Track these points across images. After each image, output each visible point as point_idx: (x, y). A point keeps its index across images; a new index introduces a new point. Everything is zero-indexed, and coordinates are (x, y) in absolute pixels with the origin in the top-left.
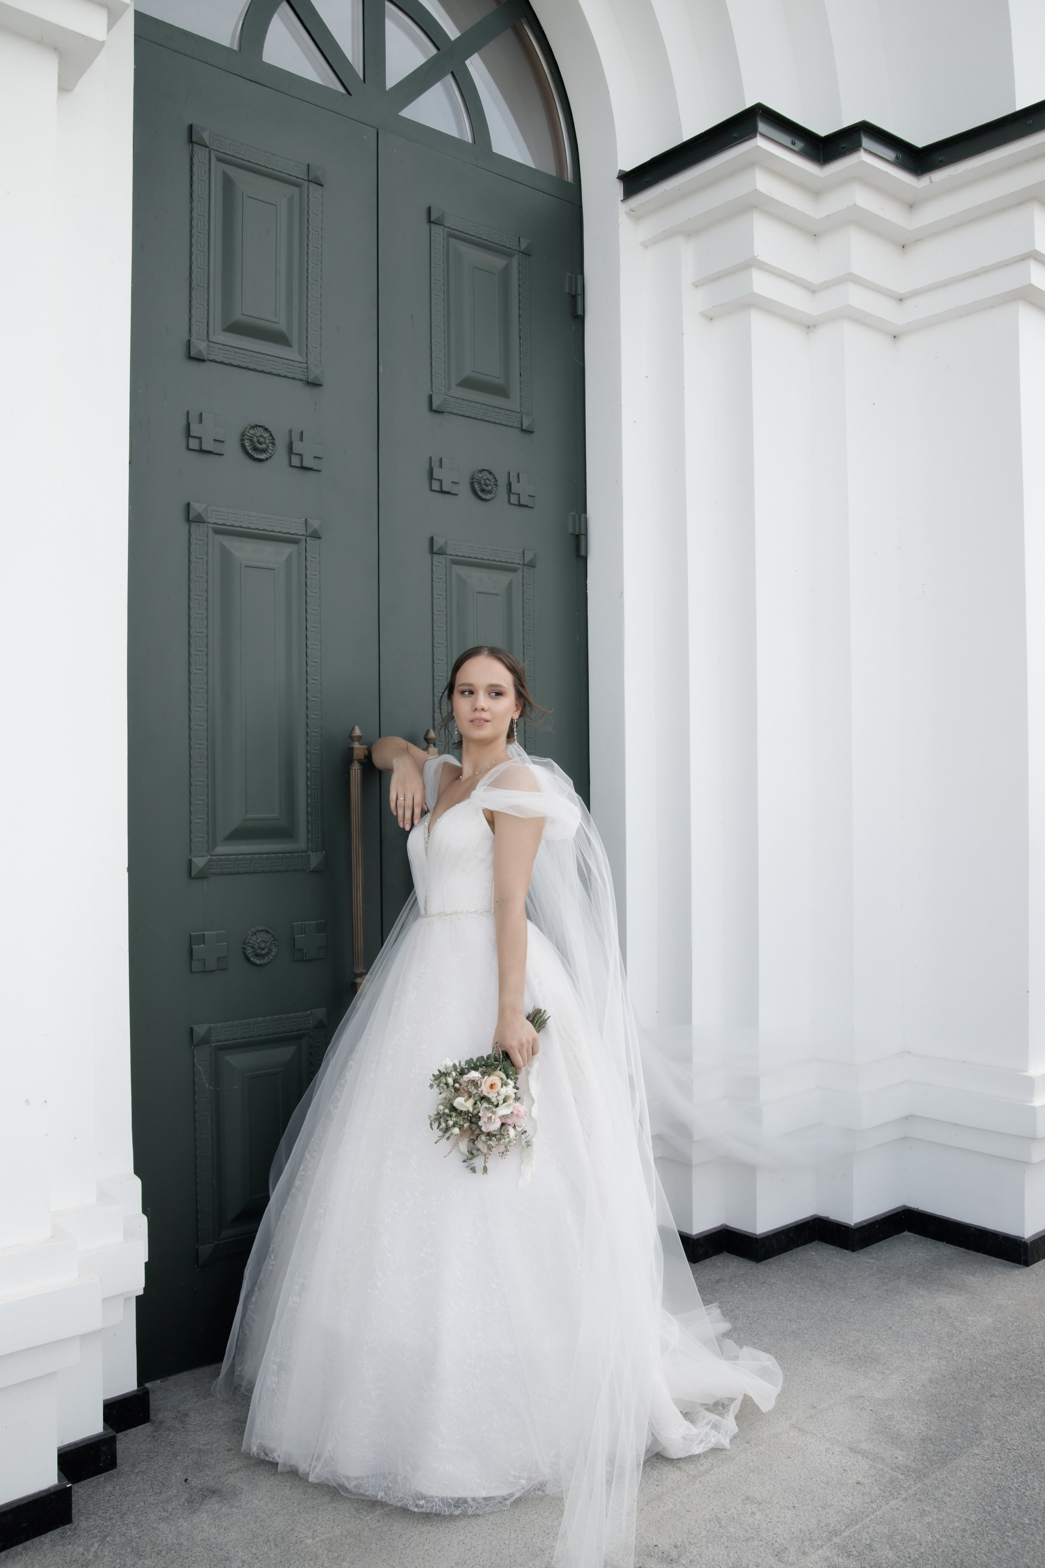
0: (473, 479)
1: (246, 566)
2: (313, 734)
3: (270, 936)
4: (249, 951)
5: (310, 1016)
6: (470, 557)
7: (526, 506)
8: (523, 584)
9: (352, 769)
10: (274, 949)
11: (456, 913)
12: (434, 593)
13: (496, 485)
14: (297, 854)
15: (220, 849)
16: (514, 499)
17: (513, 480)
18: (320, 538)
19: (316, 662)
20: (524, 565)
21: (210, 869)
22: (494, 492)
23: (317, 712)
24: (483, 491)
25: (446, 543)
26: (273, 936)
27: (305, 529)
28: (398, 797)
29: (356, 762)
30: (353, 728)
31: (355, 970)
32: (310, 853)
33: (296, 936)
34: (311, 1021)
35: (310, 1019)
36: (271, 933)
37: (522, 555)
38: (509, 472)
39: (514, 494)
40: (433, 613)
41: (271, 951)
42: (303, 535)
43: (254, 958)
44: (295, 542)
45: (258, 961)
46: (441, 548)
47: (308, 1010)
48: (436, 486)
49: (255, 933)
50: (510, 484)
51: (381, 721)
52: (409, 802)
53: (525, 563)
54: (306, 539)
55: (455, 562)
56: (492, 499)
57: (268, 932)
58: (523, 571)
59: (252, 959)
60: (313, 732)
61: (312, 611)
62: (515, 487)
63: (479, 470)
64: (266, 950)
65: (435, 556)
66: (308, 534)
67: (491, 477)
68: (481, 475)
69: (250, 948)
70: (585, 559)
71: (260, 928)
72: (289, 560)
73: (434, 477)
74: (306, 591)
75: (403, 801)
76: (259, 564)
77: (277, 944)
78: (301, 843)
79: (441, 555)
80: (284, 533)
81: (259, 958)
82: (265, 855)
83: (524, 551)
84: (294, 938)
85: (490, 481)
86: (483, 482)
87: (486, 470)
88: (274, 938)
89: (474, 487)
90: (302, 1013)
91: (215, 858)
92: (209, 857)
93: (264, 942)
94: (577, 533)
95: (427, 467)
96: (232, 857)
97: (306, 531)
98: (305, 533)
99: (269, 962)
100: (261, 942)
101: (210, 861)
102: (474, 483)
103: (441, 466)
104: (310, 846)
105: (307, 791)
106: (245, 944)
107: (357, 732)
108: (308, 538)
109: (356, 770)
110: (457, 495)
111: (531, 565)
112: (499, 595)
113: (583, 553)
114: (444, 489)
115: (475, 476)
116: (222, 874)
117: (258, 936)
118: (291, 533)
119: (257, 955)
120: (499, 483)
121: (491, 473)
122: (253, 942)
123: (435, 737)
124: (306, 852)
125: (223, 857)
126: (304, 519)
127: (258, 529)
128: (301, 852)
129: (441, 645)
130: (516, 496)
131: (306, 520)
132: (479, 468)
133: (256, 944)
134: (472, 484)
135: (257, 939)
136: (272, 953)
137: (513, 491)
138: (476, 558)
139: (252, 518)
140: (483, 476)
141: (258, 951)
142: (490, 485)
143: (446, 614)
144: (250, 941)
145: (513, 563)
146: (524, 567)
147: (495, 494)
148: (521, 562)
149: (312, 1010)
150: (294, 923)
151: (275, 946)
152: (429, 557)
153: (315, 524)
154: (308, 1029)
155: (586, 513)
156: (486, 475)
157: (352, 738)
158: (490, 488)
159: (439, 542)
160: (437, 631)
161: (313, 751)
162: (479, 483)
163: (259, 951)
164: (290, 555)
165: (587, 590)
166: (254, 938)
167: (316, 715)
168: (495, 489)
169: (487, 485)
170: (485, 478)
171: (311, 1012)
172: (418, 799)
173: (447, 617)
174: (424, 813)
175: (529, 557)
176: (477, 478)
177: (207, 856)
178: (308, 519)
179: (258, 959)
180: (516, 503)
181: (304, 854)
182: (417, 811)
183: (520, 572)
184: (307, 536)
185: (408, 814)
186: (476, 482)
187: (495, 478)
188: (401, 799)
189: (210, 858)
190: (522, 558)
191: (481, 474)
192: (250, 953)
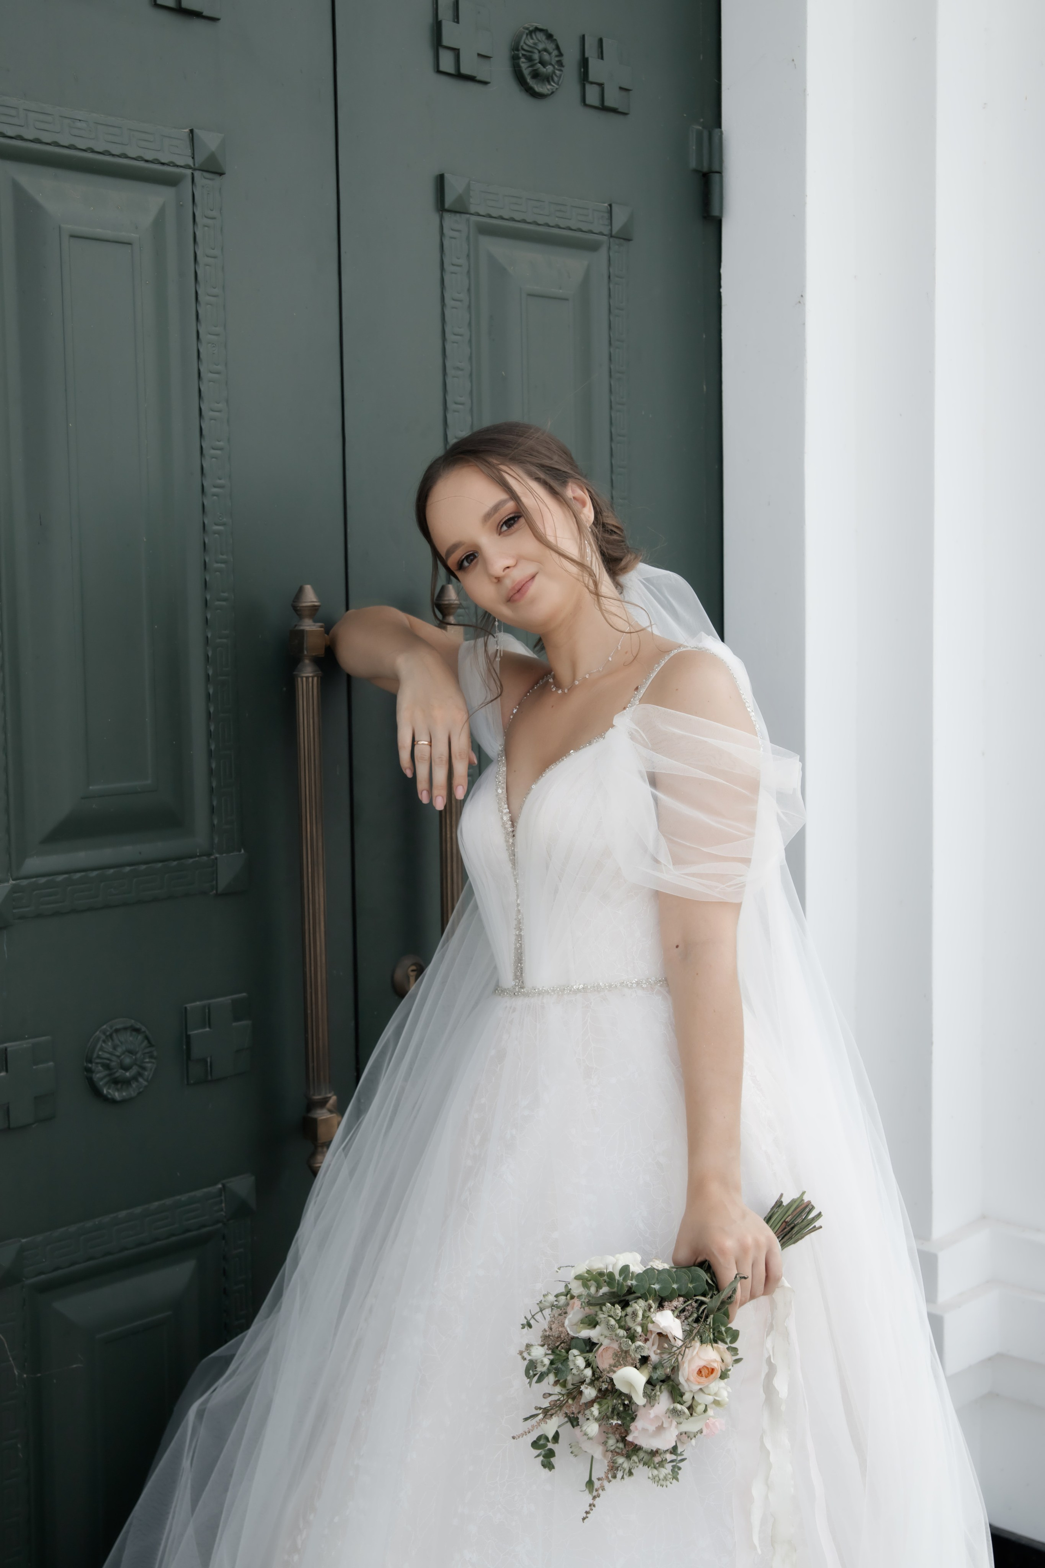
0: (518, 50)
1: (72, 236)
2: (217, 603)
3: (140, 1037)
4: (98, 1075)
5: (221, 1195)
6: (513, 220)
7: (614, 111)
8: (609, 277)
9: (302, 677)
10: (149, 1065)
11: (597, 989)
12: (446, 295)
13: (560, 63)
14: (191, 861)
15: (34, 864)
16: (593, 95)
17: (591, 52)
18: (221, 174)
19: (221, 449)
20: (612, 236)
21: (14, 908)
22: (556, 79)
23: (224, 557)
24: (536, 75)
25: (468, 188)
26: (147, 1038)
27: (189, 152)
28: (416, 739)
29: (307, 661)
30: (301, 590)
31: (312, 1093)
32: (217, 856)
33: (193, 1033)
34: (223, 1205)
35: (221, 1202)
36: (144, 1032)
37: (606, 215)
38: (584, 36)
39: (592, 83)
40: (444, 339)
41: (144, 1069)
42: (187, 167)
43: (109, 1088)
44: (171, 182)
45: (117, 1094)
46: (460, 199)
47: (216, 1184)
48: (447, 62)
49: (111, 1036)
50: (584, 63)
51: (350, 570)
52: (441, 749)
53: (614, 233)
54: (193, 174)
55: (485, 230)
56: (553, 93)
57: (137, 1031)
58: (609, 248)
59: (105, 1092)
60: (218, 600)
61: (210, 336)
62: (596, 70)
63: (527, 29)
64: (135, 1070)
65: (447, 216)
66: (197, 165)
67: (551, 47)
68: (531, 41)
69: (100, 1068)
70: (717, 224)
71: (119, 1023)
72: (159, 223)
73: (445, 42)
74: (196, 293)
75: (428, 748)
76: (99, 232)
77: (155, 1054)
78: (200, 839)
79: (458, 215)
80: (147, 161)
81: (119, 1086)
82: (128, 869)
83: (610, 205)
84: (188, 1037)
85: (550, 54)
86: (536, 56)
87: (541, 30)
88: (149, 1042)
89: (519, 66)
90: (205, 1190)
91: (25, 882)
92: (11, 882)
93: (130, 1052)
94: (705, 170)
95: (429, 19)
96: (60, 878)
97: (193, 158)
98: (191, 163)
99: (139, 1093)
100: (123, 1053)
101: (14, 890)
102: (519, 58)
103: (456, 19)
104: (216, 840)
105: (208, 726)
106: (91, 1062)
107: (310, 597)
108: (197, 174)
109: (308, 675)
110: (485, 83)
111: (624, 237)
112: (566, 299)
113: (715, 213)
114: (464, 70)
115: (522, 43)
116: (39, 916)
117: (117, 1042)
118: (163, 161)
119: (116, 1082)
120: (566, 60)
121: (550, 37)
122: (107, 1055)
123: (456, 602)
124: (209, 855)
125: (43, 880)
126: (187, 130)
127: (93, 151)
128: (198, 856)
129: (461, 407)
130: (596, 89)
131: (192, 131)
132: (526, 25)
133: (114, 1058)
134: (515, 59)
135: (115, 1047)
136: (146, 1073)
137: (591, 78)
138: (524, 221)
139: (79, 124)
140: (535, 44)
141: (117, 1075)
142: (551, 64)
143: (470, 341)
144: (100, 1053)
145: (591, 232)
146: (612, 240)
147: (558, 84)
148: (606, 230)
149: (224, 1181)
150: (189, 1006)
151: (151, 1057)
152: (435, 218)
153: (210, 141)
154: (218, 1222)
155: (719, 125)
156: (543, 43)
157: (298, 611)
158: (549, 69)
159: (454, 188)
160: (454, 377)
161: (218, 640)
162: (530, 59)
163: (120, 1073)
164: (162, 212)
165: (720, 287)
166: (109, 1046)
167: (221, 563)
168: (557, 72)
169: (543, 63)
170: (541, 46)
171: (224, 1186)
172: (461, 743)
173: (471, 347)
174: (477, 770)
175: (620, 218)
176: (525, 47)
177: (8, 881)
178: (196, 131)
179: (118, 1090)
180: (597, 103)
181: (205, 858)
182: (461, 769)
183: (604, 250)
184: (195, 169)
185: (440, 776)
186: (523, 55)
187: (558, 48)
188: (423, 742)
189: (14, 885)
190: (607, 222)
191: (532, 38)
192: (102, 1079)
